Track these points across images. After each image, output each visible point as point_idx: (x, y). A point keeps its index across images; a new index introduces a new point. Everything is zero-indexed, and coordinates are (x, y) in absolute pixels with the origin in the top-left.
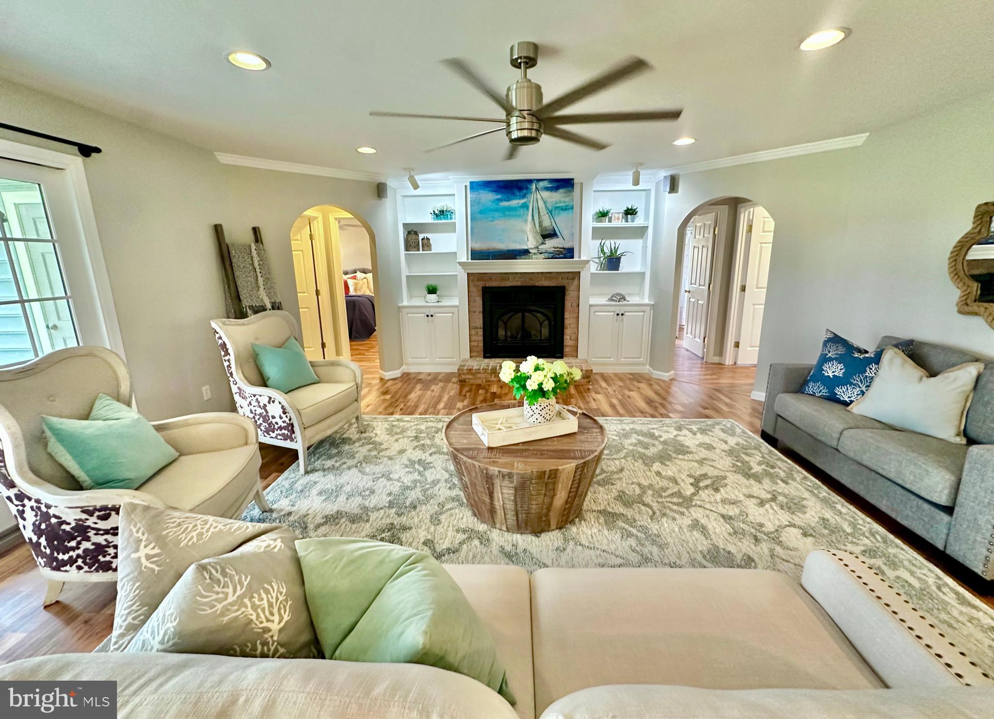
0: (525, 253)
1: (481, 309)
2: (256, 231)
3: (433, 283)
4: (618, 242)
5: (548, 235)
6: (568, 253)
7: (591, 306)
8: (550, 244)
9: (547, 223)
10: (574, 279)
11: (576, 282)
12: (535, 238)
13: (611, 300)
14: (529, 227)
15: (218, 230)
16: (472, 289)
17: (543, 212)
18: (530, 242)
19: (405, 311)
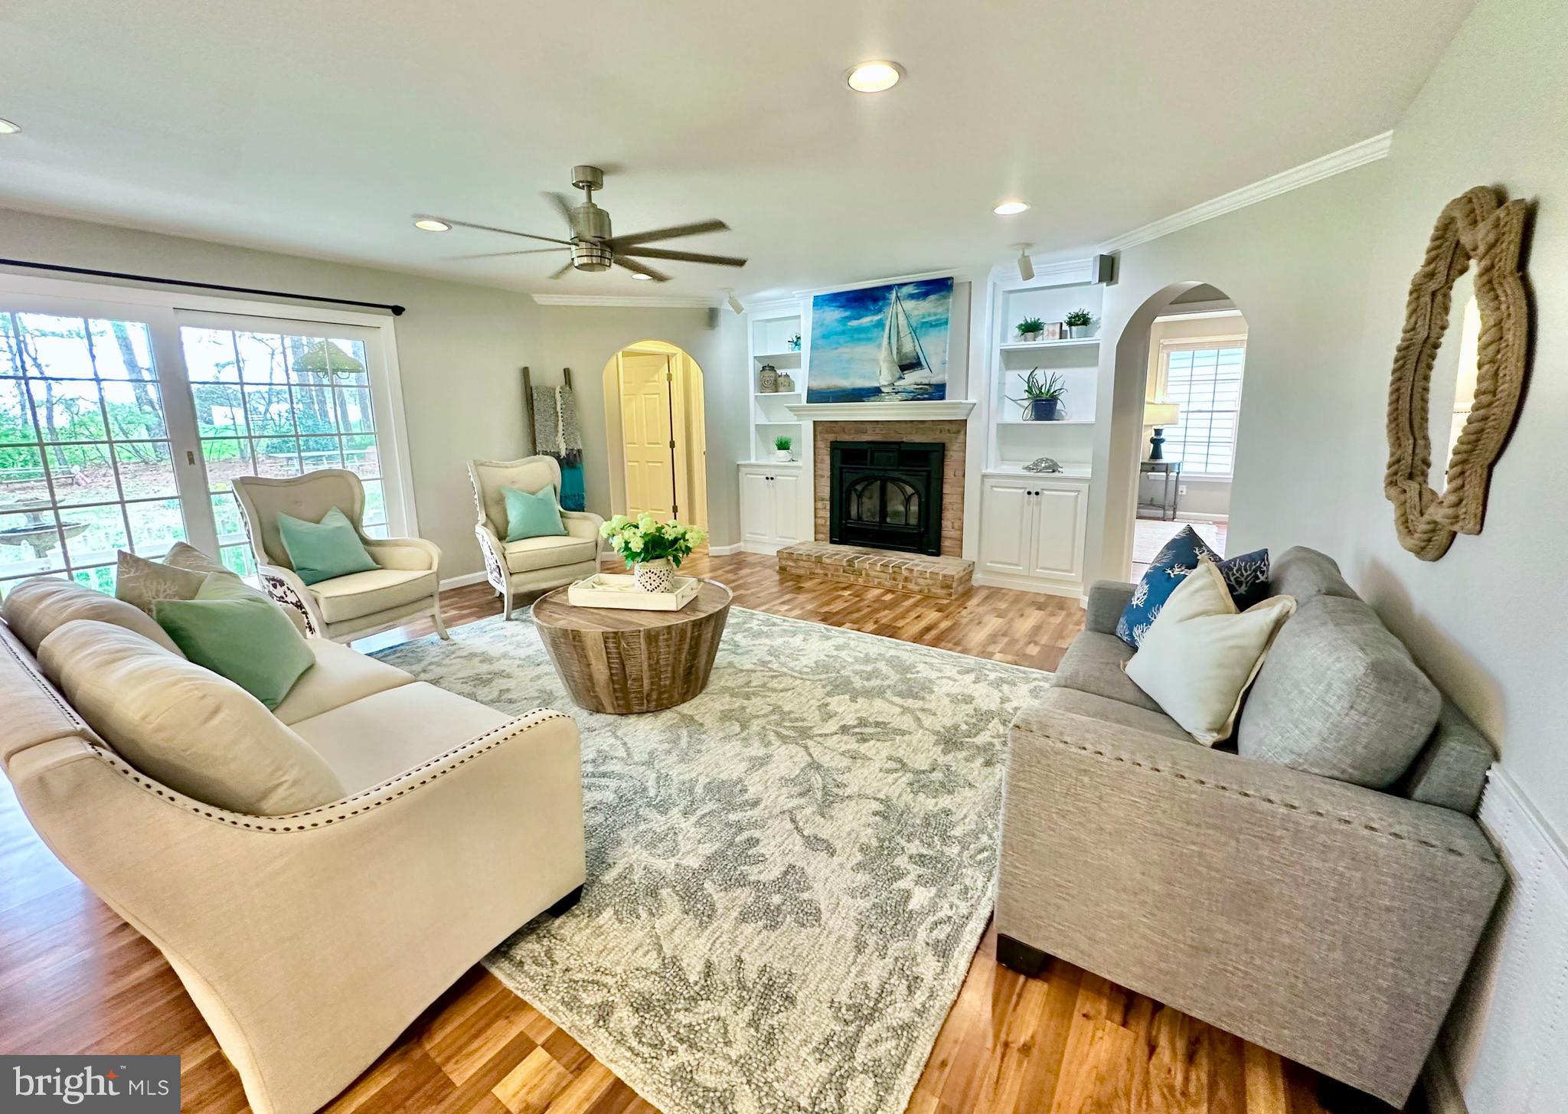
0: (875, 392)
2: (567, 373)
3: (786, 436)
5: (909, 365)
7: (984, 476)
8: (912, 378)
9: (908, 347)
10: (958, 432)
11: (961, 436)
12: (890, 370)
13: (1028, 468)
14: (883, 354)
15: (525, 372)
16: (820, 444)
17: (905, 331)
18: (883, 375)
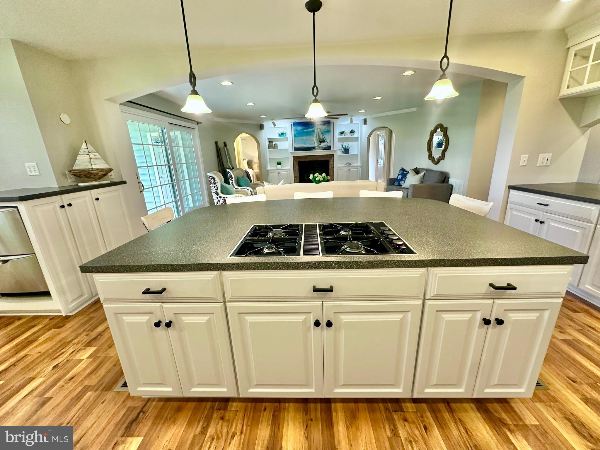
1: (298, 170)
2: (225, 143)
3: (279, 161)
4: (348, 143)
5: (323, 141)
6: (329, 148)
7: (338, 167)
8: (323, 145)
9: (321, 137)
10: (332, 157)
11: (332, 158)
12: (317, 142)
13: (346, 165)
14: (315, 139)
15: (217, 143)
16: (295, 162)
17: (320, 133)
18: (316, 144)
19: (270, 172)
